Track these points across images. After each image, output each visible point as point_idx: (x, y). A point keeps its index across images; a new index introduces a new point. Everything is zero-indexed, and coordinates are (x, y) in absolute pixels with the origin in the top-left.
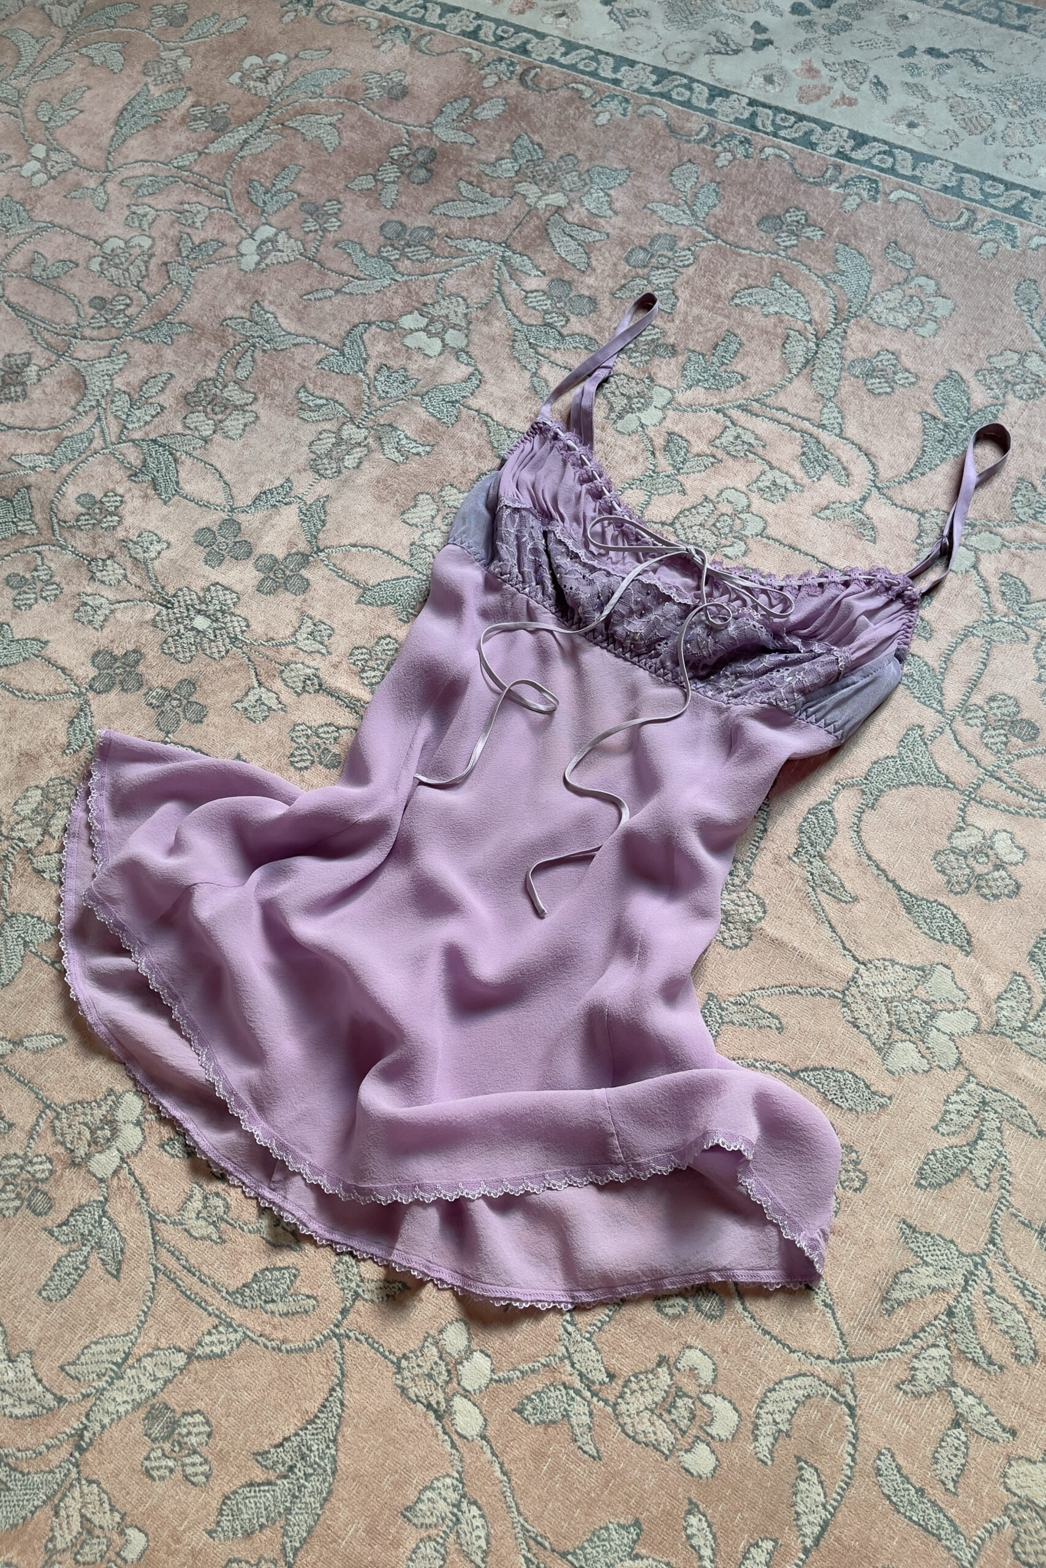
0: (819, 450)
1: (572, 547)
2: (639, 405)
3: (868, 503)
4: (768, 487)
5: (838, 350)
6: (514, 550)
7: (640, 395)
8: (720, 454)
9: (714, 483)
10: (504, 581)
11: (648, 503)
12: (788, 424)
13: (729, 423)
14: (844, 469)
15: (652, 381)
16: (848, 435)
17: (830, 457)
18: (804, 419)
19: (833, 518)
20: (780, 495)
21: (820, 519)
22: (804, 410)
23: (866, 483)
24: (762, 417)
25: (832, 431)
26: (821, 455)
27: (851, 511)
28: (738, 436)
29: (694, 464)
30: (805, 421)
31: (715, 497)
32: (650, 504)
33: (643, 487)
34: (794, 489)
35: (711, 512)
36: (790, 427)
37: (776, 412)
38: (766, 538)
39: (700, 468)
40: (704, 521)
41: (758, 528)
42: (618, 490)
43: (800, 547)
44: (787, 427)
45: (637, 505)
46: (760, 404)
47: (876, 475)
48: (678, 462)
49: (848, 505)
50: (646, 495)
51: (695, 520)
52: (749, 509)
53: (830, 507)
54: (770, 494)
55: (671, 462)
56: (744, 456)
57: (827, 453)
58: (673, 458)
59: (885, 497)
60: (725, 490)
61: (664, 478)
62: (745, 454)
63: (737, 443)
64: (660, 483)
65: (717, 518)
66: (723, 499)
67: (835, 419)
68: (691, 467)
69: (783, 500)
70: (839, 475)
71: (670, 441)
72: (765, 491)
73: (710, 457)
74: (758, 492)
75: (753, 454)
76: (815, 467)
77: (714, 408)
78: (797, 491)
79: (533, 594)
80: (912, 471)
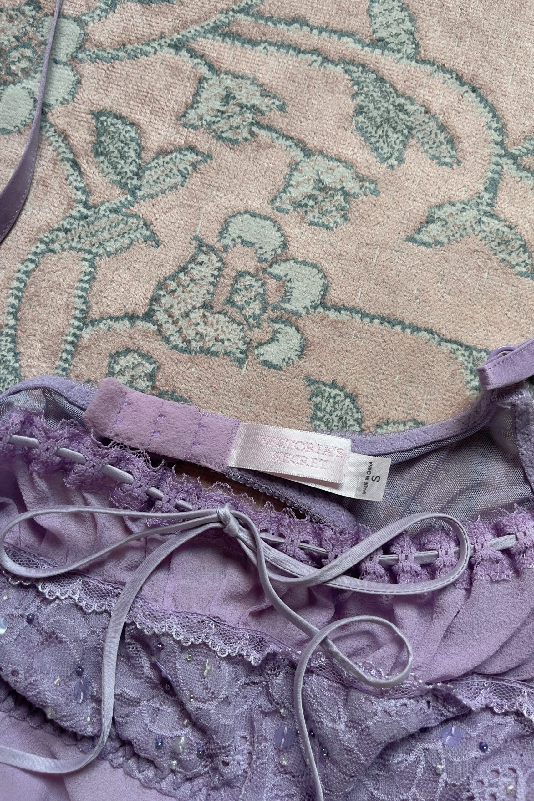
0: (386, 96)
2: (24, 64)
3: (502, 195)
4: (311, 197)
9: (208, 207)
11: (92, 277)
12: (316, 51)
13: (204, 70)
14: (443, 128)
16: (431, 55)
17: (410, 108)
18: (342, 34)
19: (446, 241)
20: (336, 209)
21: (423, 248)
22: (337, 13)
23: (487, 151)
24: (263, 45)
25: (399, 51)
26: (391, 107)
27: (475, 218)
28: (228, 96)
29: (159, 173)
30: (345, 39)
31: (216, 240)
32: (95, 278)
33: (74, 244)
34: (360, 192)
35: (216, 273)
36: (320, 58)
37: (286, 28)
38: (333, 310)
39: (173, 181)
40: (208, 297)
41: (314, 292)
42: (32, 261)
43: (400, 314)
44: (315, 57)
45: (71, 287)
46: (253, 15)
47: (501, 130)
48: (128, 176)
49: (467, 207)
50: (84, 259)
51: (191, 298)
52: (286, 253)
53: (436, 217)
54: (317, 210)
55: (115, 178)
56: (249, 137)
57: (401, 100)
58: (116, 168)
59: (530, 175)
60: (233, 220)
61: (108, 217)
62: (251, 133)
63: (230, 111)
64: (105, 228)
65: (232, 285)
66: (233, 240)
67: (398, 24)
68: (154, 181)
69: (346, 219)
70: (434, 143)
71: (102, 131)
72: (306, 205)
73: (186, 152)
74: (295, 210)
75: (264, 129)
76: (387, 136)
77: (168, 41)
78: (366, 195)
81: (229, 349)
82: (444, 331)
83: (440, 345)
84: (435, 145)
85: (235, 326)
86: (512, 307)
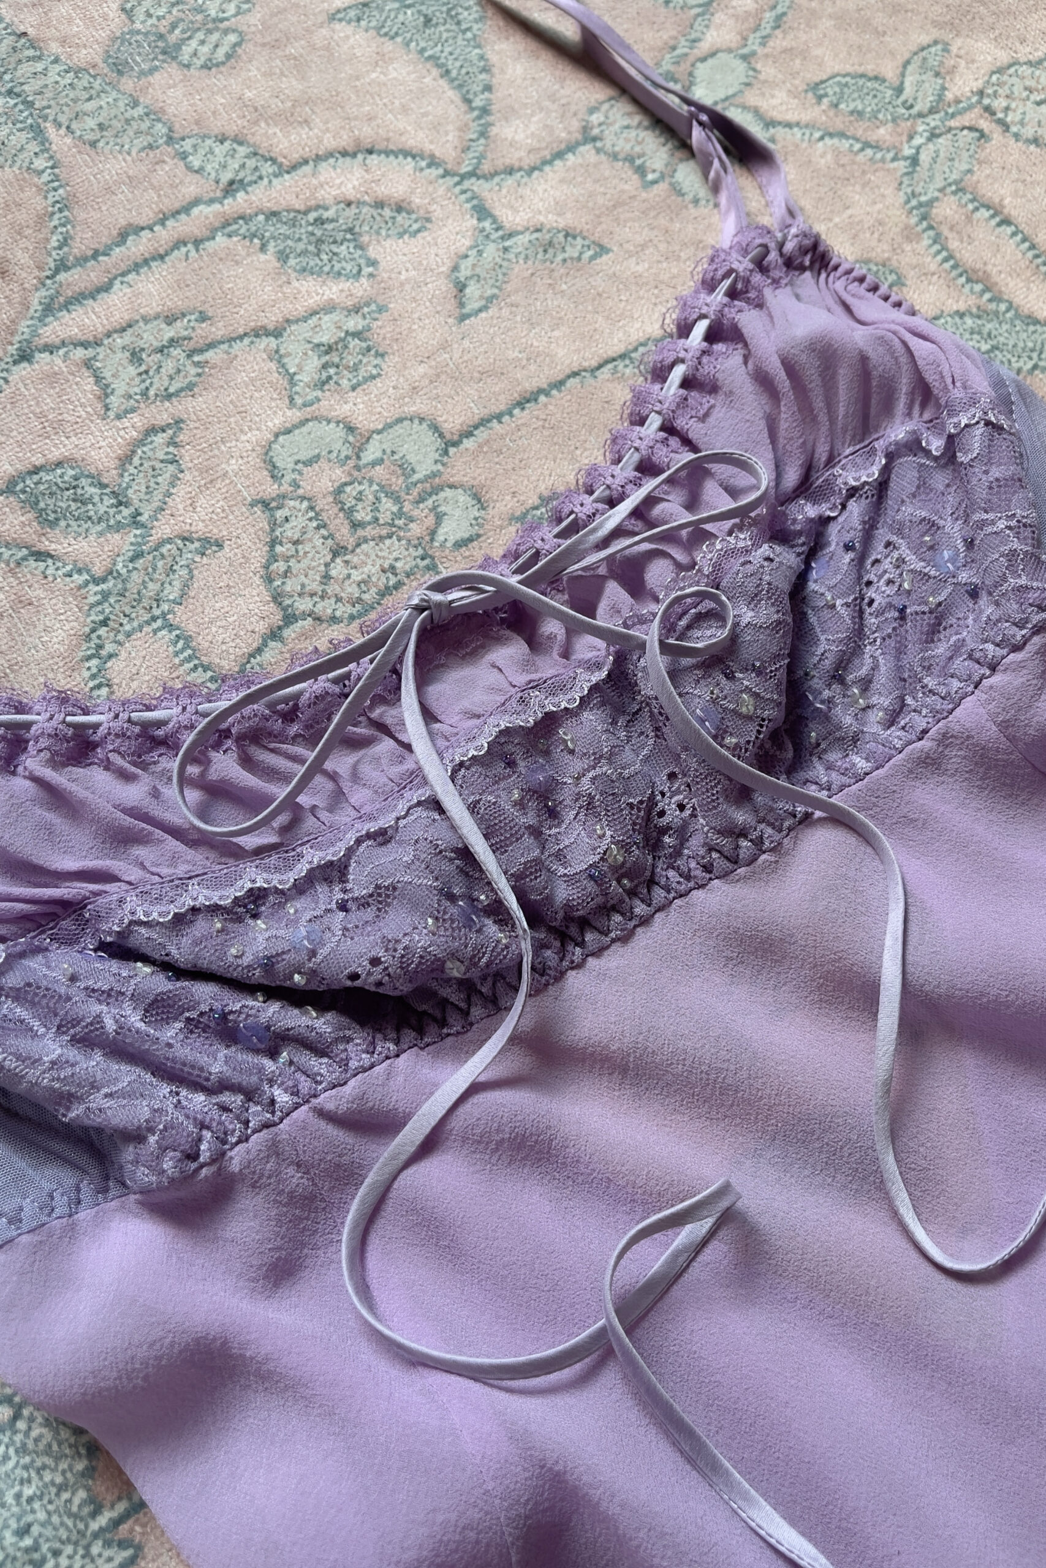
0: (293, 223)
1: (225, 896)
3: (499, 212)
4: (325, 366)
5: (58, 68)
6: (126, 1075)
8: (162, 413)
9: (232, 466)
10: (219, 1157)
11: (185, 639)
12: (178, 244)
13: (80, 353)
14: (379, 204)
16: (295, 156)
17: (330, 214)
18: (186, 209)
19: (496, 291)
20: (364, 355)
21: (483, 315)
22: (159, 196)
23: (441, 191)
24: (117, 282)
25: (261, 178)
26: (310, 228)
27: (498, 250)
28: (133, 354)
29: (143, 481)
30: (195, 211)
31: (276, 486)
32: (190, 636)
33: (128, 628)
34: (367, 321)
35: (311, 514)
36: (190, 246)
37: (123, 249)
38: (465, 441)
39: (168, 475)
40: (330, 542)
41: (427, 441)
42: (99, 686)
43: (530, 386)
44: (184, 250)
45: (175, 667)
46: (74, 266)
47: (433, 162)
48: (111, 515)
49: (481, 248)
50: (155, 632)
51: (312, 560)
52: (360, 434)
53: (462, 279)
54: (345, 372)
55: (99, 528)
56: (200, 370)
57: (312, 216)
58: (90, 518)
59: (503, 176)
60: (271, 454)
61: (135, 569)
62: (197, 364)
63: (152, 364)
64: (144, 581)
65: (342, 509)
66: (293, 471)
67: (233, 157)
68: (147, 493)
69: (382, 355)
70: (387, 223)
71: (33, 499)
72: (330, 378)
73: (149, 439)
74: (323, 391)
75: (207, 350)
76: (335, 254)
77: (9, 360)
78: (376, 319)
79: (305, 1085)
80: (468, 101)
81: (407, 568)
82: (586, 364)
83: (596, 377)
84: (390, 224)
85: (388, 542)
86: (618, 290)
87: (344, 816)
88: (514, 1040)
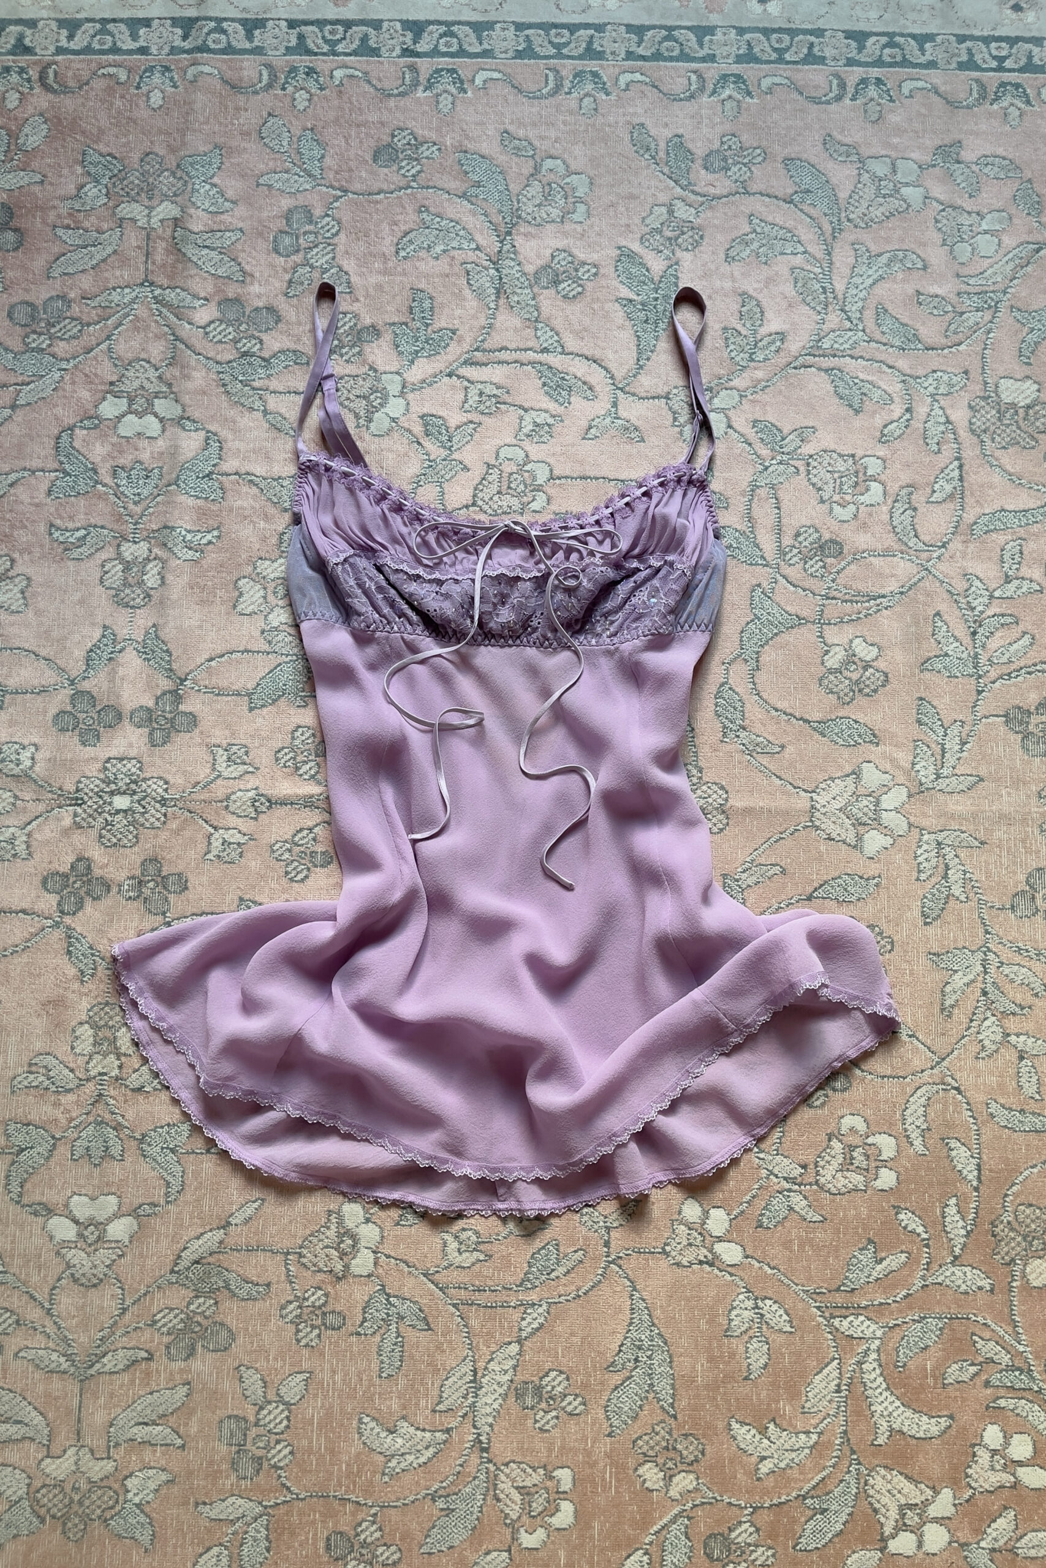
0: (554, 375)
1: (412, 572)
2: (379, 401)
3: (620, 408)
4: (533, 431)
5: (518, 268)
6: (364, 599)
7: (373, 390)
8: (477, 418)
9: (487, 447)
10: (374, 631)
11: (443, 493)
12: (516, 362)
13: (466, 383)
14: (585, 383)
15: (376, 371)
16: (570, 350)
17: (567, 377)
18: (526, 350)
19: (600, 435)
20: (546, 433)
21: (590, 441)
22: (520, 341)
23: (608, 389)
24: (490, 364)
25: (555, 352)
26: (559, 379)
27: (610, 421)
28: (481, 393)
29: (459, 437)
30: (528, 352)
31: (495, 461)
32: (445, 493)
33: (430, 480)
34: (555, 422)
35: (499, 476)
36: (519, 364)
37: (499, 354)
38: (557, 480)
39: (467, 439)
40: (499, 488)
41: (546, 473)
42: (412, 494)
43: (588, 474)
44: (516, 364)
45: (435, 501)
46: (482, 351)
47: (612, 378)
48: (445, 442)
49: (605, 417)
50: (436, 486)
51: (491, 491)
52: (529, 459)
53: (592, 425)
54: (537, 436)
55: (439, 444)
56: (496, 410)
57: (562, 375)
58: (439, 440)
59: (630, 395)
60: (500, 450)
61: (442, 464)
62: (497, 407)
63: (484, 399)
64: (442, 469)
65: (508, 480)
66: (503, 459)
67: (552, 338)
68: (458, 442)
69: (552, 437)
70: (583, 391)
71: (427, 424)
72: (532, 435)
73: (469, 424)
74: (527, 439)
75: (502, 404)
76: (560, 393)
77: (445, 374)
78: (558, 423)
79: (403, 629)
80: (638, 360)
82: (609, 476)
83: (609, 482)
85: (515, 498)
87: (452, 570)
88: (456, 651)
